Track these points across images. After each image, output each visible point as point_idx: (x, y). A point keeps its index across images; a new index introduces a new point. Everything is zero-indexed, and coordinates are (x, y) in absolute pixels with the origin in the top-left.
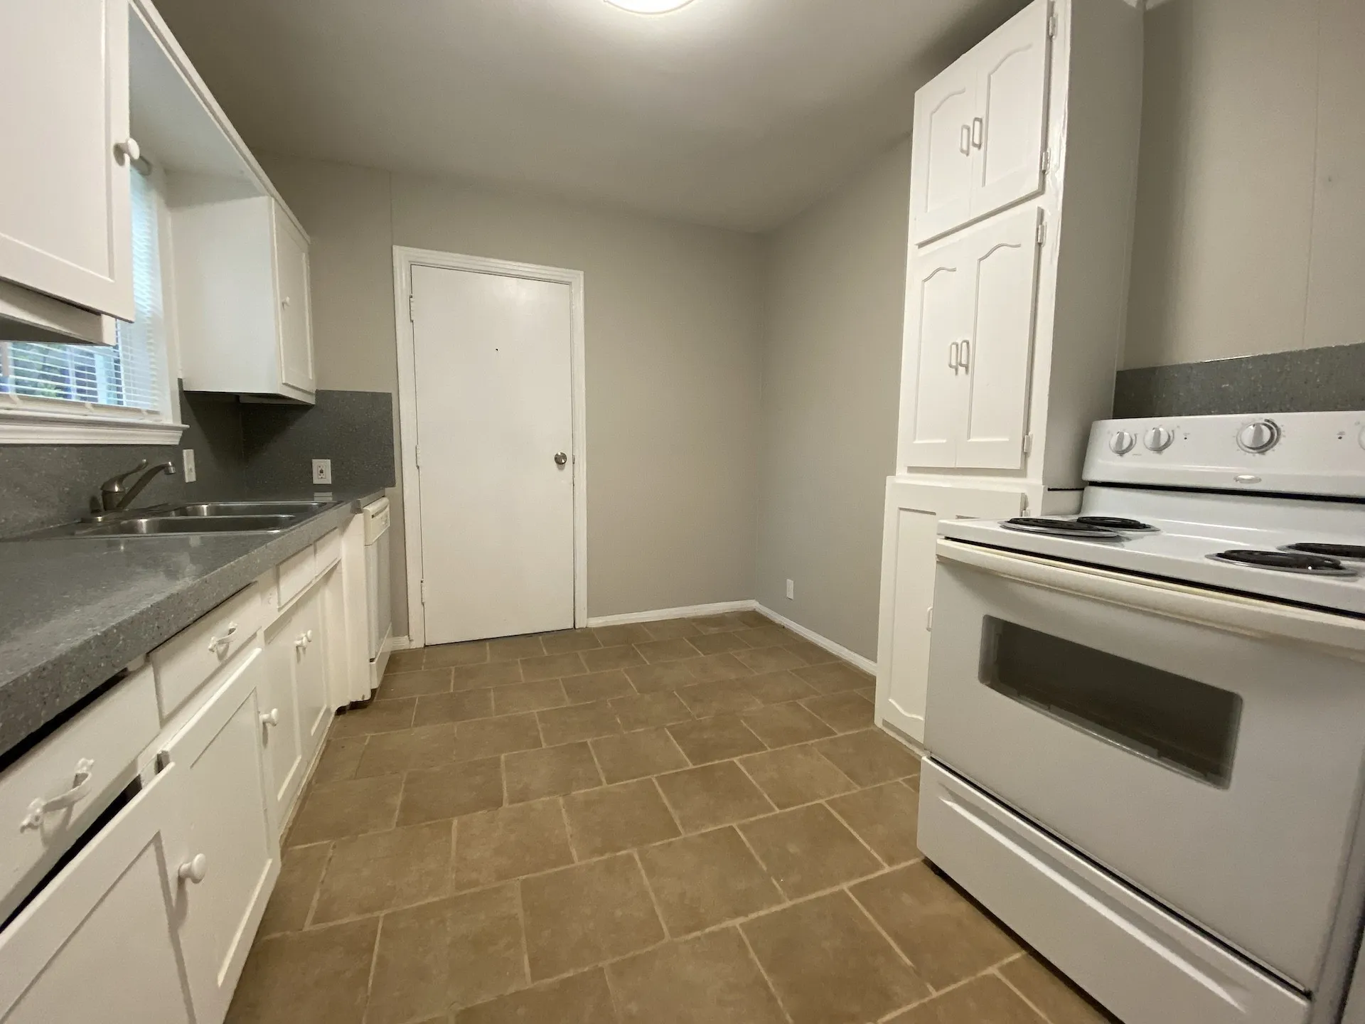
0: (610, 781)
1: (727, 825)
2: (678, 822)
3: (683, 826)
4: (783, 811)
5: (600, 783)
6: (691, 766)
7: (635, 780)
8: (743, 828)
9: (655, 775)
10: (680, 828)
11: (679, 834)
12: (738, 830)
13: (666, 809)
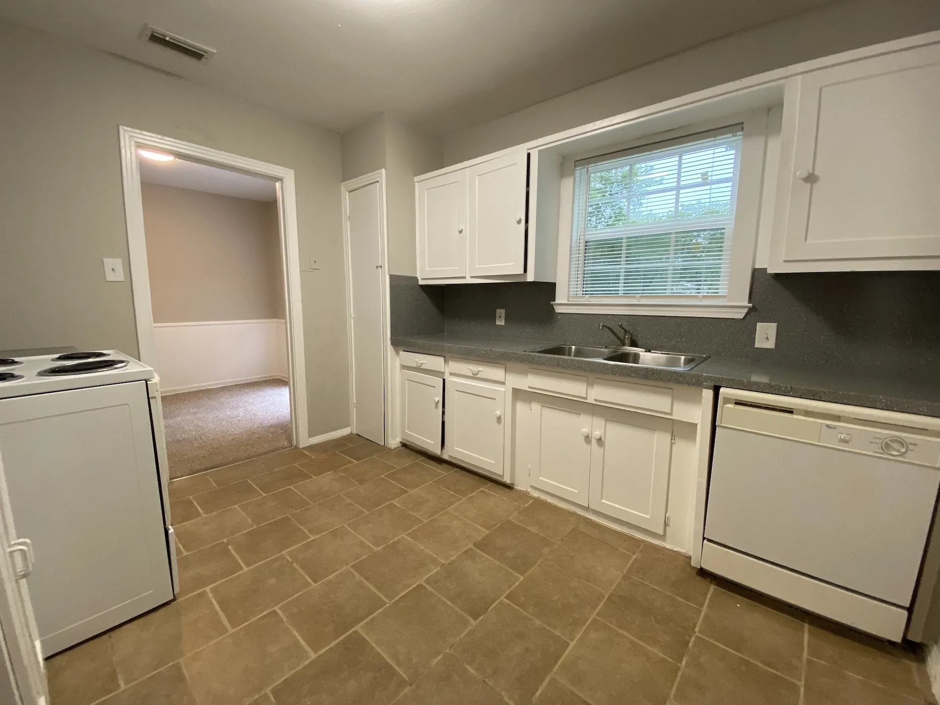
0: (420, 586)
1: (319, 583)
2: (355, 573)
3: (350, 572)
4: (272, 610)
5: (427, 581)
6: (358, 628)
7: (402, 595)
8: (309, 584)
9: (388, 605)
10: (353, 571)
11: (352, 567)
12: (312, 582)
13: (367, 579)
